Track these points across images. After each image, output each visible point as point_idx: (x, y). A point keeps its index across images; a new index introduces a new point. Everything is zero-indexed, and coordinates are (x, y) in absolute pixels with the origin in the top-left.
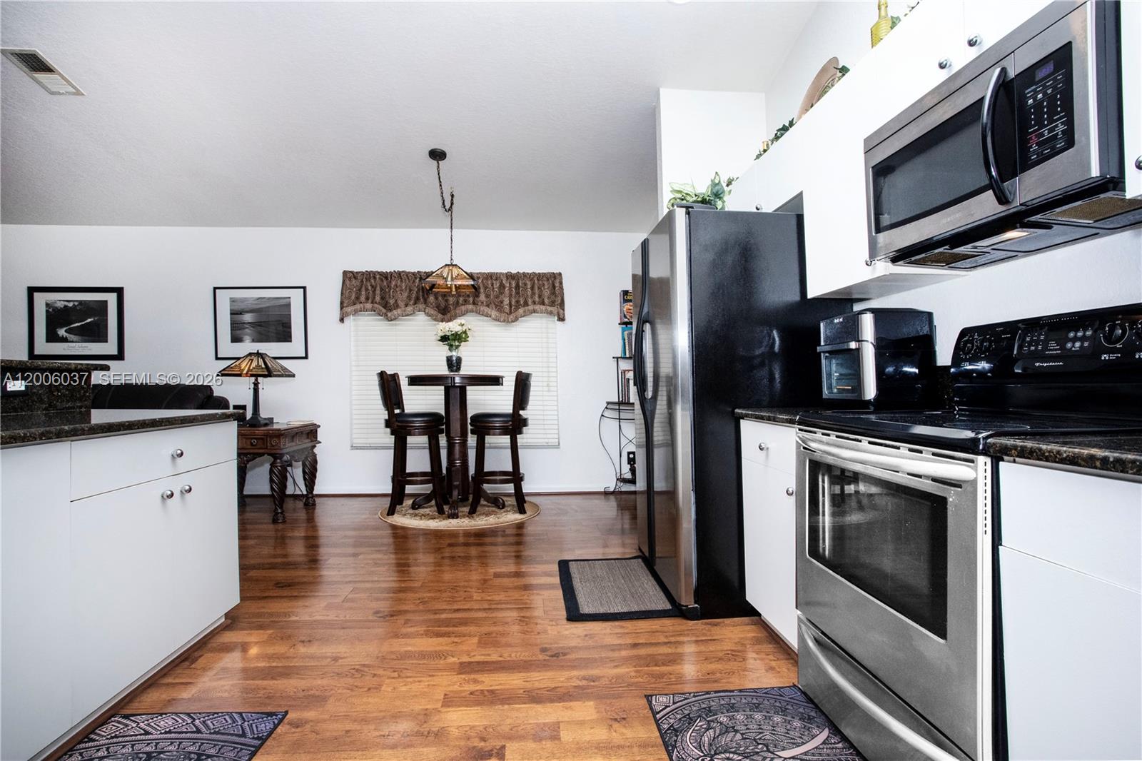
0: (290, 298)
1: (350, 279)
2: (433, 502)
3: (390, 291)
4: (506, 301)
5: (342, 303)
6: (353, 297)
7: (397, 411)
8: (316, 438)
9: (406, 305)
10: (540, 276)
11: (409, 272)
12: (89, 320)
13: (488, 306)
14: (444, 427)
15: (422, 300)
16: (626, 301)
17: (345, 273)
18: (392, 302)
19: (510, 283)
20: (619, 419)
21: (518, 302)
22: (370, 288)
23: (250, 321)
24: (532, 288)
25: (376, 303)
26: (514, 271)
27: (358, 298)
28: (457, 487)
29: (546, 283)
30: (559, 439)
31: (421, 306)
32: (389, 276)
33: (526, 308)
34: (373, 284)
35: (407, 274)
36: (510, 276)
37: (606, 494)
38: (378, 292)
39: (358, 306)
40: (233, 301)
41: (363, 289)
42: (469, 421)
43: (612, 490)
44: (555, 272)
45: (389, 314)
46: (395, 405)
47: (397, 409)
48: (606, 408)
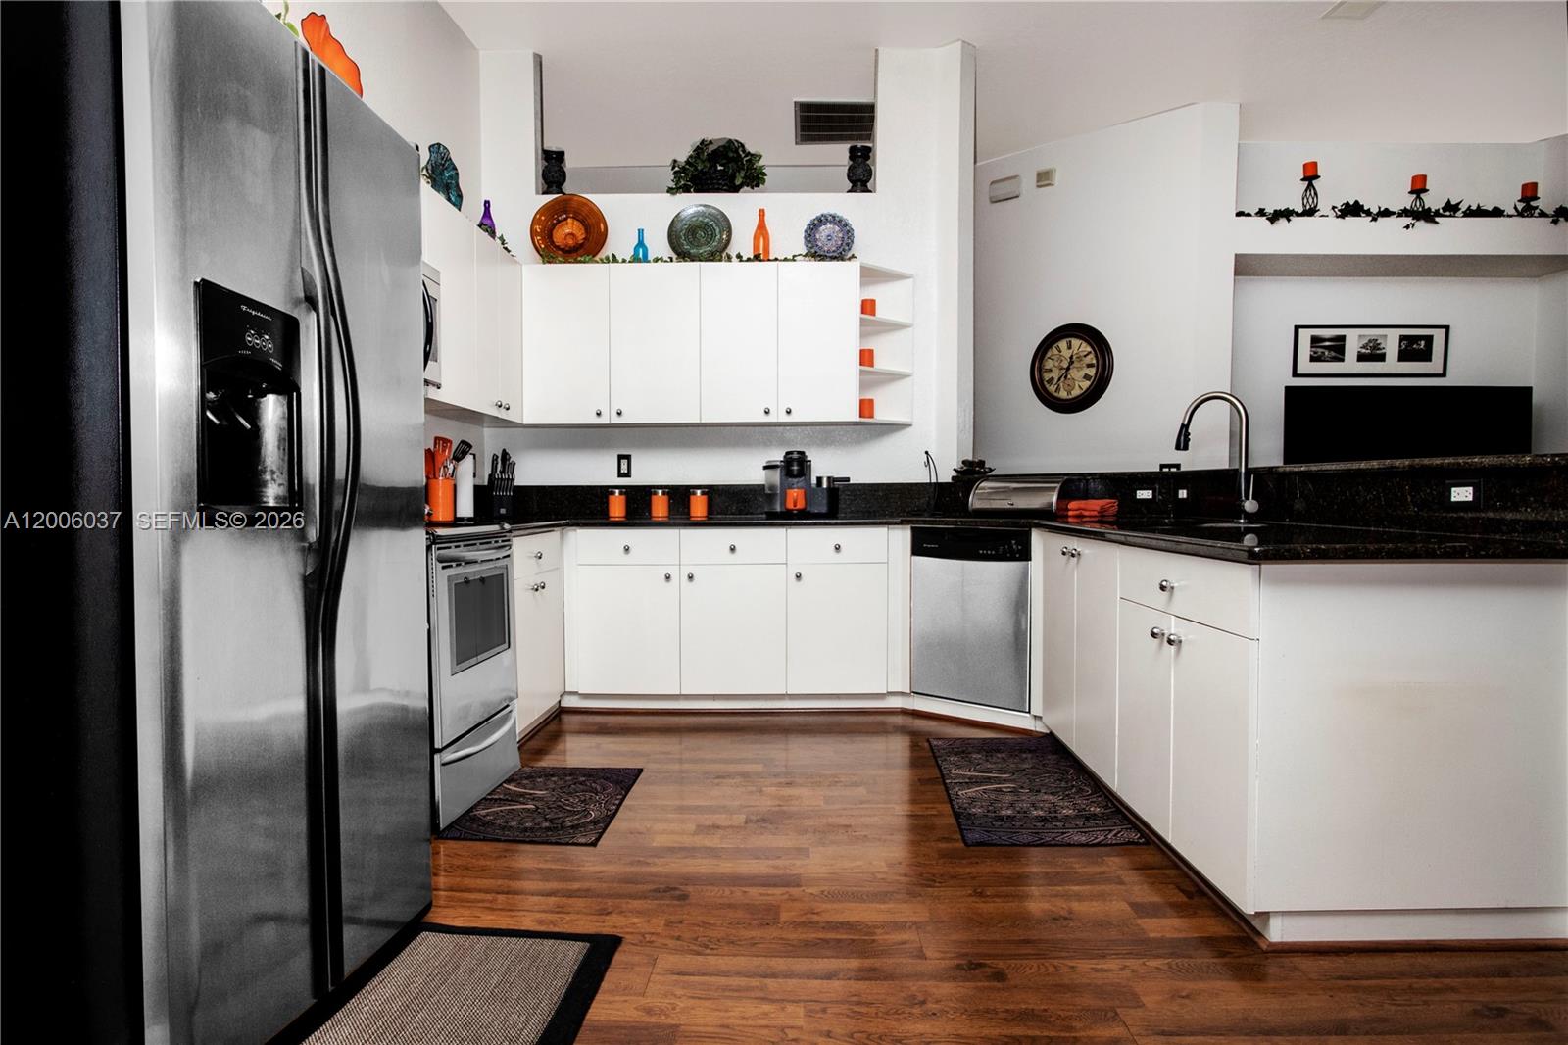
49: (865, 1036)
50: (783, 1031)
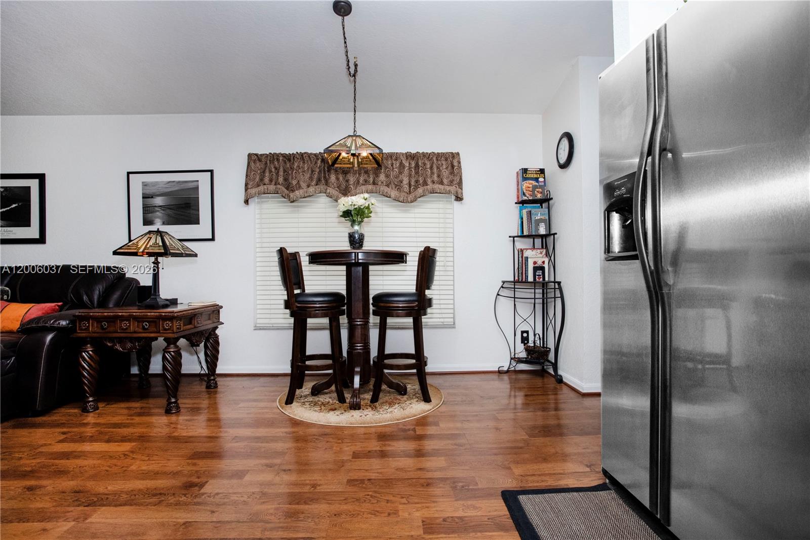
0: (198, 181)
1: (255, 161)
2: (333, 388)
3: (292, 173)
4: (406, 181)
5: (246, 185)
6: (257, 179)
7: (297, 291)
8: (219, 319)
9: (308, 186)
10: (439, 156)
11: (311, 154)
12: (14, 206)
13: (388, 186)
14: (345, 308)
15: (323, 181)
16: (525, 179)
17: (250, 155)
18: (294, 182)
19: (410, 163)
20: (515, 298)
21: (417, 181)
22: (273, 170)
23: (161, 205)
24: (431, 168)
25: (279, 184)
26: (414, 151)
27: (262, 180)
28: (357, 372)
29: (444, 163)
30: (454, 318)
31: (322, 187)
32: (292, 158)
33: (425, 187)
34: (277, 166)
35: (309, 155)
36: (411, 156)
37: (500, 372)
38: (281, 173)
39: (262, 188)
40: (146, 185)
41: (267, 171)
42: (371, 301)
43: (505, 369)
44: (454, 152)
45: (292, 195)
46: (295, 284)
47: (296, 289)
48: (502, 287)
49: (372, 502)
50: (408, 502)
